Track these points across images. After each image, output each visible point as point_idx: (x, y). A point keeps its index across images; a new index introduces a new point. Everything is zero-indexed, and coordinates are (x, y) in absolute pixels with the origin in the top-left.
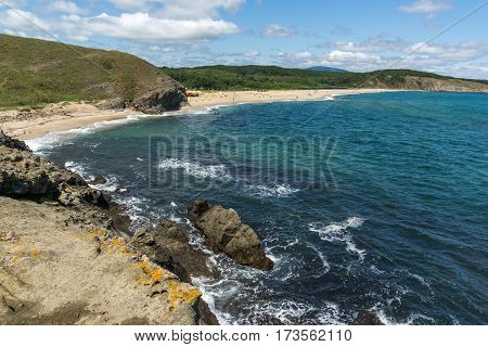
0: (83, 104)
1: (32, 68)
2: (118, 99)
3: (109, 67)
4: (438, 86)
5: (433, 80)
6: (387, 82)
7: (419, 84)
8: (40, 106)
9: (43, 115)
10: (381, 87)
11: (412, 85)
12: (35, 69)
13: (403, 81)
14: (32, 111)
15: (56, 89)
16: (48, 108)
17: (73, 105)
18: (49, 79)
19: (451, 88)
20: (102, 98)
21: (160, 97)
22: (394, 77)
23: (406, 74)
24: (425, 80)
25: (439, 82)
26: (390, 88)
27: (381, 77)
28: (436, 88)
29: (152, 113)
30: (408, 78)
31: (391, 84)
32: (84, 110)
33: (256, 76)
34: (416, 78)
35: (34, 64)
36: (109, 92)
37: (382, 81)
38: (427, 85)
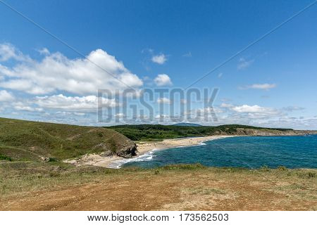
0: (95, 155)
1: (69, 139)
3: (101, 136)
4: (256, 132)
6: (227, 132)
7: (245, 132)
10: (223, 135)
11: (240, 133)
13: (235, 131)
18: (78, 144)
19: (264, 134)
20: (102, 151)
22: (231, 129)
23: (236, 127)
24: (248, 130)
25: (256, 131)
26: (228, 134)
28: (255, 134)
30: (238, 129)
34: (243, 129)
35: (69, 137)
36: (104, 148)
37: (224, 131)
38: (250, 132)
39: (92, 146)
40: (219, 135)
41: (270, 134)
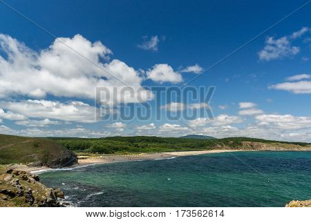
2: (39, 162)
4: (264, 147)
5: (261, 143)
6: (230, 145)
7: (252, 146)
10: (226, 149)
11: (247, 147)
13: (241, 145)
20: (31, 161)
22: (236, 142)
23: (243, 140)
24: (256, 144)
25: (265, 145)
26: (232, 149)
27: (226, 142)
28: (263, 149)
30: (244, 143)
31: (233, 146)
33: (139, 144)
34: (249, 142)
37: (226, 145)
38: (257, 146)
40: (221, 149)
41: (282, 149)
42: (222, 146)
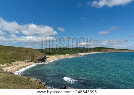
0: (21, 62)
1: (9, 53)
2: (30, 60)
3: (28, 52)
4: (111, 51)
5: (109, 49)
7: (105, 51)
8: (11, 63)
9: (12, 65)
11: (103, 51)
12: (10, 53)
14: (10, 64)
15: (15, 58)
16: (13, 63)
17: (19, 62)
18: (13, 56)
19: (114, 51)
20: (26, 60)
21: (41, 59)
22: (99, 49)
24: (107, 50)
27: (95, 49)
29: (39, 63)
30: (102, 49)
31: (98, 51)
32: (22, 63)
34: (104, 49)
35: (9, 52)
36: (28, 58)
38: (108, 51)
39: (21, 57)
40: (93, 52)
41: (117, 52)
42: (94, 51)
